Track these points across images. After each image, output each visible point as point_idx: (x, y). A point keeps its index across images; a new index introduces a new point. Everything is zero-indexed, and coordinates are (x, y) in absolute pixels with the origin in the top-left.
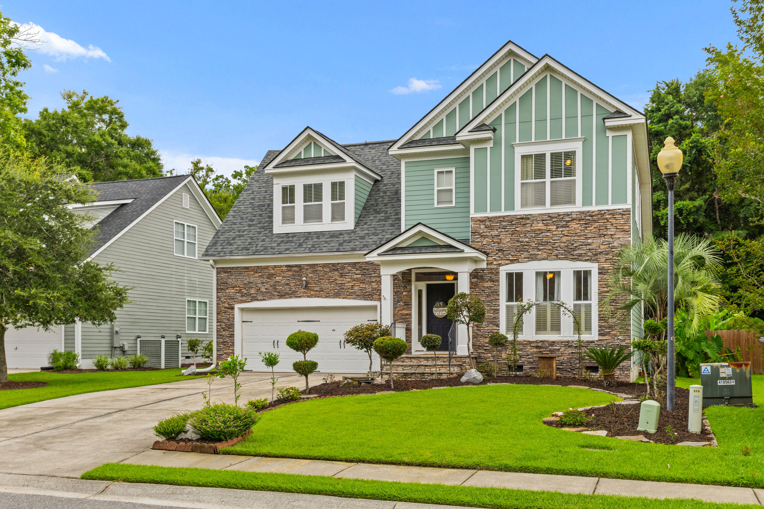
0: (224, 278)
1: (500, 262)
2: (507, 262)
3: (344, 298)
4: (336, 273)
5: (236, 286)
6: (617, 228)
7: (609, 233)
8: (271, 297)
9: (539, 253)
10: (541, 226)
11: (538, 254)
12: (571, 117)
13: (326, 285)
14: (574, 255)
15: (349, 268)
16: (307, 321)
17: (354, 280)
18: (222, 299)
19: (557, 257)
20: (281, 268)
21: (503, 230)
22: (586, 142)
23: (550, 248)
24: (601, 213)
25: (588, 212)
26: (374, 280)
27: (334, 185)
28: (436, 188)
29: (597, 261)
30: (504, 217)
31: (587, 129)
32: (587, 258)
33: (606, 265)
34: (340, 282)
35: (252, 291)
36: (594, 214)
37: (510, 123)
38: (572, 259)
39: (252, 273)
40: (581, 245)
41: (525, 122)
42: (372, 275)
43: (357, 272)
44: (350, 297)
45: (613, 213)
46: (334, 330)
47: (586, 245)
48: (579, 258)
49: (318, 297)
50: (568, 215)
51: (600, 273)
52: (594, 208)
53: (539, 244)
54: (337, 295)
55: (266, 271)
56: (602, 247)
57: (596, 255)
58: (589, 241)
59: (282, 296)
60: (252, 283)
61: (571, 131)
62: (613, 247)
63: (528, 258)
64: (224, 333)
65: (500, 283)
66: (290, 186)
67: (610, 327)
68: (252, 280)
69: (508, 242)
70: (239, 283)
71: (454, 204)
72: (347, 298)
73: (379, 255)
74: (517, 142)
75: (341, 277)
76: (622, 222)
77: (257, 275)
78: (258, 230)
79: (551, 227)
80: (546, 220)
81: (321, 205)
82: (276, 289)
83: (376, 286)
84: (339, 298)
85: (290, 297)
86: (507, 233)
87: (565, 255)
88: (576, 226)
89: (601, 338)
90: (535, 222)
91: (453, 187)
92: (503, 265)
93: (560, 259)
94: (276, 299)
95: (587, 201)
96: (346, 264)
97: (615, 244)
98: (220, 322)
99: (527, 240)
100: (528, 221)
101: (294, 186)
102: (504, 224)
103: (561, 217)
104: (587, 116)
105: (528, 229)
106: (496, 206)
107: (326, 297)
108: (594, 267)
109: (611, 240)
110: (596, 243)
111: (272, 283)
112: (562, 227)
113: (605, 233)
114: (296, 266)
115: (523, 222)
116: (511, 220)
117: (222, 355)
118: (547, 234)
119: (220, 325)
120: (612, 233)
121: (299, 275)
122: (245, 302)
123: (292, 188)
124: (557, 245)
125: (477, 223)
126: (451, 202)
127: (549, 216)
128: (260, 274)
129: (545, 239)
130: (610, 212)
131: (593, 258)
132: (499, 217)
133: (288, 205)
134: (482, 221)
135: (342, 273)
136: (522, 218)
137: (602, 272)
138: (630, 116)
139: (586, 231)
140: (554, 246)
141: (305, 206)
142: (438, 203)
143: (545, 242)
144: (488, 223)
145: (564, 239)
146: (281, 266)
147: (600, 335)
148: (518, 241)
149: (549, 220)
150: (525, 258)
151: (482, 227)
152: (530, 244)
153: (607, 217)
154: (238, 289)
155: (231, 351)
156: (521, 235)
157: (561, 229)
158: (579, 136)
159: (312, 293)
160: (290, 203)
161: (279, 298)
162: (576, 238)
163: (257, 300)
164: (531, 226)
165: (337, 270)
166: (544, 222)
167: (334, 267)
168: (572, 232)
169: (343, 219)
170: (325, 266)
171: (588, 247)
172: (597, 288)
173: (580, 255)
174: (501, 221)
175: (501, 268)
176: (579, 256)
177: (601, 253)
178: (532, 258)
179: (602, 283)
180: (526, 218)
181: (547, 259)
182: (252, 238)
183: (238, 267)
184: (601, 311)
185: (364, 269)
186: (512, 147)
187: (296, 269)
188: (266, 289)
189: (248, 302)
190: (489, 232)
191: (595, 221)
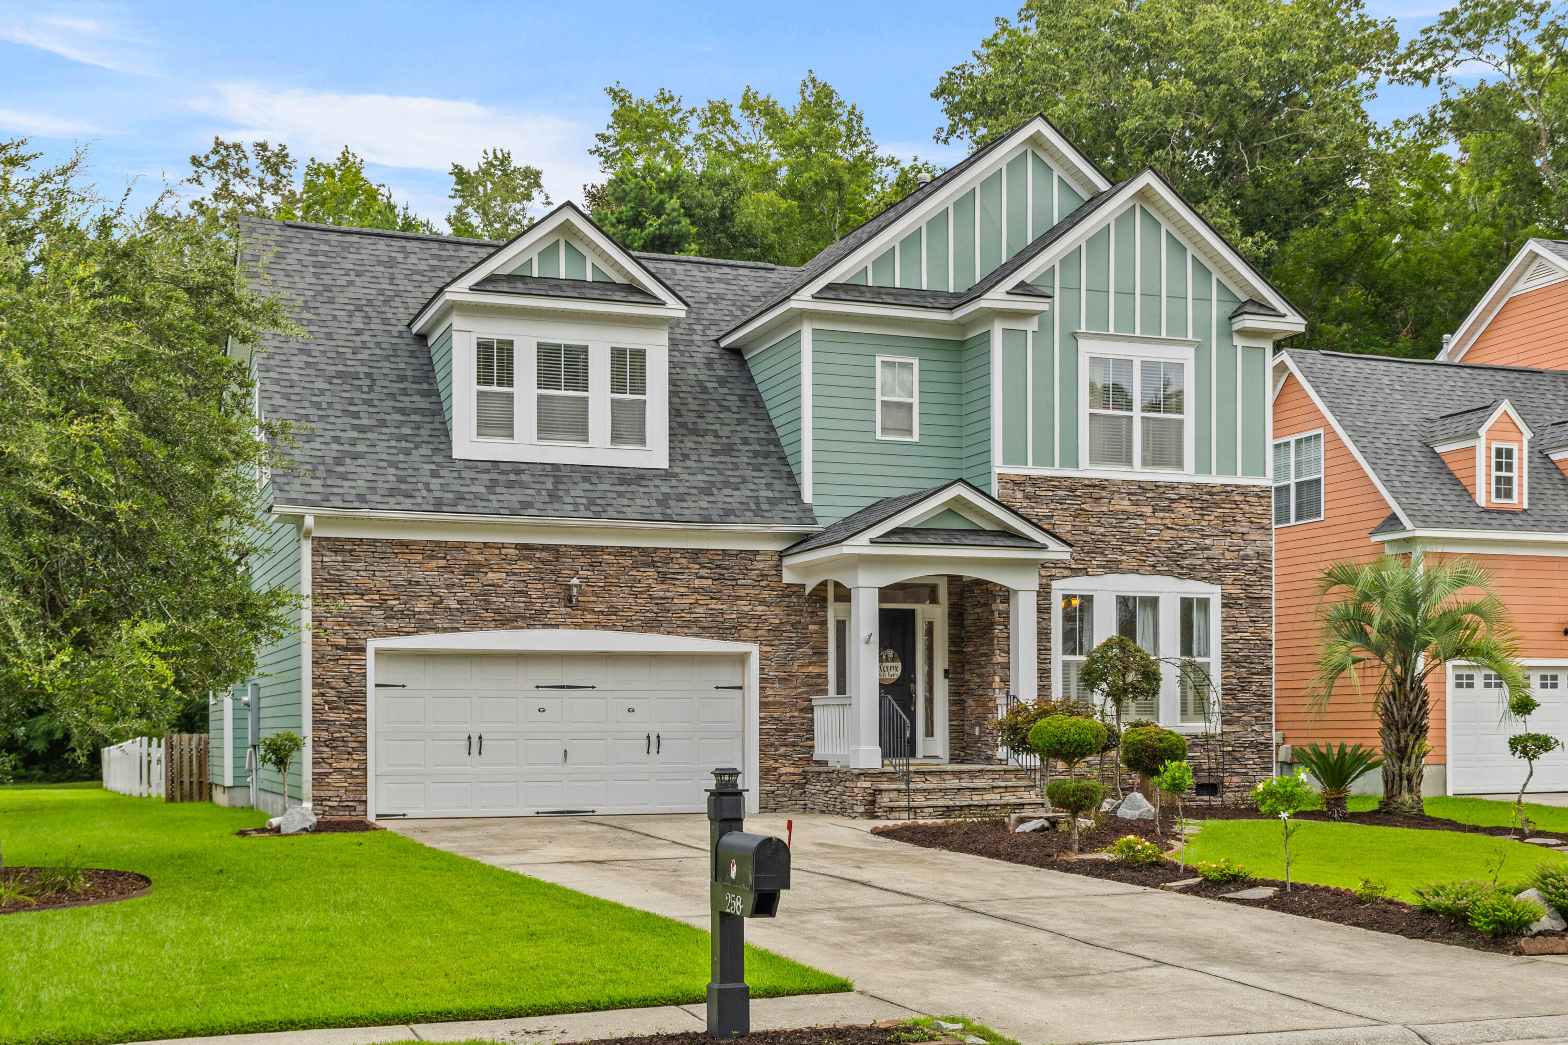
0: (331, 567)
1: (1054, 572)
2: (1066, 572)
3: (669, 633)
4: (651, 572)
5: (369, 591)
6: (1252, 522)
7: (1241, 530)
8: (476, 624)
9: (1124, 558)
10: (1126, 505)
11: (1121, 561)
12: (1177, 297)
13: (621, 598)
14: (1182, 568)
15: (684, 561)
16: (563, 687)
17: (696, 590)
18: (325, 625)
19: (1155, 570)
20: (504, 551)
21: (1059, 507)
22: (1202, 350)
23: (1144, 550)
24: (1226, 490)
25: (1206, 485)
26: (742, 592)
27: (618, 355)
28: (879, 398)
29: (1219, 581)
30: (1059, 479)
31: (1202, 327)
32: (1205, 575)
33: (1235, 591)
34: (661, 594)
35: (420, 606)
36: (1214, 490)
37: (1072, 289)
38: (1180, 576)
39: (420, 557)
40: (1195, 549)
41: (1098, 291)
42: (739, 582)
43: (703, 572)
44: (686, 630)
45: (1244, 491)
46: (631, 710)
47: (1202, 549)
48: (1189, 573)
49: (605, 627)
50: (1173, 488)
51: (1224, 605)
52: (1214, 479)
53: (1123, 540)
54: (651, 625)
55: (461, 555)
56: (1228, 555)
57: (1219, 570)
58: (1208, 542)
59: (505, 621)
60: (418, 583)
61: (1178, 323)
62: (1246, 557)
63: (1104, 567)
64: (332, 716)
65: (1053, 615)
66: (499, 341)
67: (1242, 708)
68: (419, 575)
69: (1068, 531)
70: (380, 582)
71: (916, 438)
72: (678, 634)
73: (873, 542)
74: (1083, 329)
75: (662, 583)
76: (1259, 510)
77: (433, 564)
78: (393, 443)
79: (1144, 509)
80: (1135, 494)
81: (585, 400)
82: (488, 602)
83: (748, 608)
84: (659, 632)
85: (529, 626)
86: (1066, 513)
87: (1168, 565)
88: (1185, 511)
89: (1227, 729)
90: (1116, 496)
91: (915, 401)
92: (1059, 578)
93: (1160, 573)
94: (488, 628)
95: (1203, 466)
96: (676, 550)
97: (1249, 552)
98: (321, 685)
99: (1102, 530)
100: (1104, 494)
101: (511, 343)
102: (1061, 493)
103: (1161, 490)
104: (1202, 300)
105: (1105, 509)
106: (1043, 457)
107: (625, 628)
108: (1213, 593)
109: (1242, 543)
110: (1219, 546)
111: (477, 587)
112: (1163, 510)
113: (1233, 529)
114: (545, 548)
115: (1097, 493)
116: (1073, 487)
117: (327, 775)
118: (1138, 522)
119: (323, 695)
120: (1244, 530)
121: (552, 572)
122: (398, 633)
123: (507, 348)
124: (1154, 545)
125: (1009, 486)
126: (910, 432)
127: (1140, 487)
128: (442, 563)
129: (1133, 533)
130: (1240, 491)
131: (1214, 575)
132: (1052, 479)
133: (495, 388)
134: (1017, 483)
135: (665, 573)
136: (1094, 486)
137: (1228, 603)
138: (1284, 316)
139: (1203, 523)
140: (1149, 546)
141: (540, 398)
142: (884, 430)
143: (1134, 537)
144: (1029, 489)
145: (1167, 534)
146: (503, 546)
147: (1224, 722)
148: (1085, 532)
149: (1140, 494)
150: (1099, 567)
151: (1019, 495)
152: (1108, 539)
153: (1237, 498)
154: (377, 597)
155: (355, 765)
156: (1092, 520)
157: (1161, 515)
158: (1190, 337)
159: (589, 617)
160: (499, 384)
161: (496, 627)
162: (1186, 534)
163: (436, 630)
164: (1109, 503)
165: (653, 564)
166: (1133, 498)
167: (646, 558)
168: (1180, 522)
169: (642, 440)
170: (622, 552)
171: (1207, 553)
172: (1220, 634)
173: (1193, 568)
174: (1055, 486)
175: (1055, 584)
176: (1191, 569)
177: (1226, 566)
178: (1112, 568)
179: (1227, 624)
180: (1101, 485)
181: (1137, 572)
182: (395, 465)
183: (375, 540)
184: (1227, 677)
185: (718, 566)
186: (1074, 336)
187: (544, 555)
188: (459, 602)
189: (408, 633)
190: (1033, 508)
191: (1217, 505)
